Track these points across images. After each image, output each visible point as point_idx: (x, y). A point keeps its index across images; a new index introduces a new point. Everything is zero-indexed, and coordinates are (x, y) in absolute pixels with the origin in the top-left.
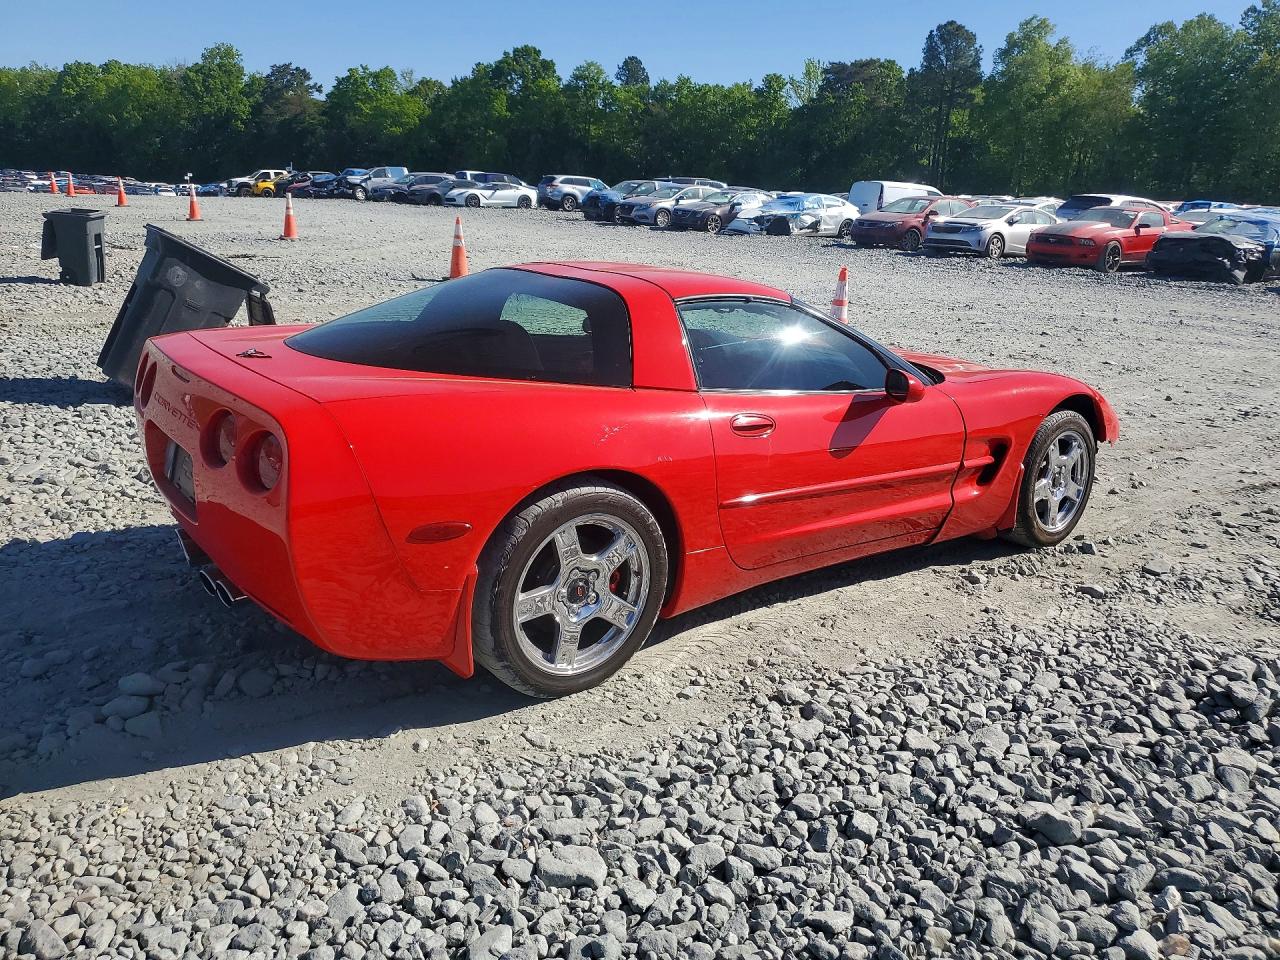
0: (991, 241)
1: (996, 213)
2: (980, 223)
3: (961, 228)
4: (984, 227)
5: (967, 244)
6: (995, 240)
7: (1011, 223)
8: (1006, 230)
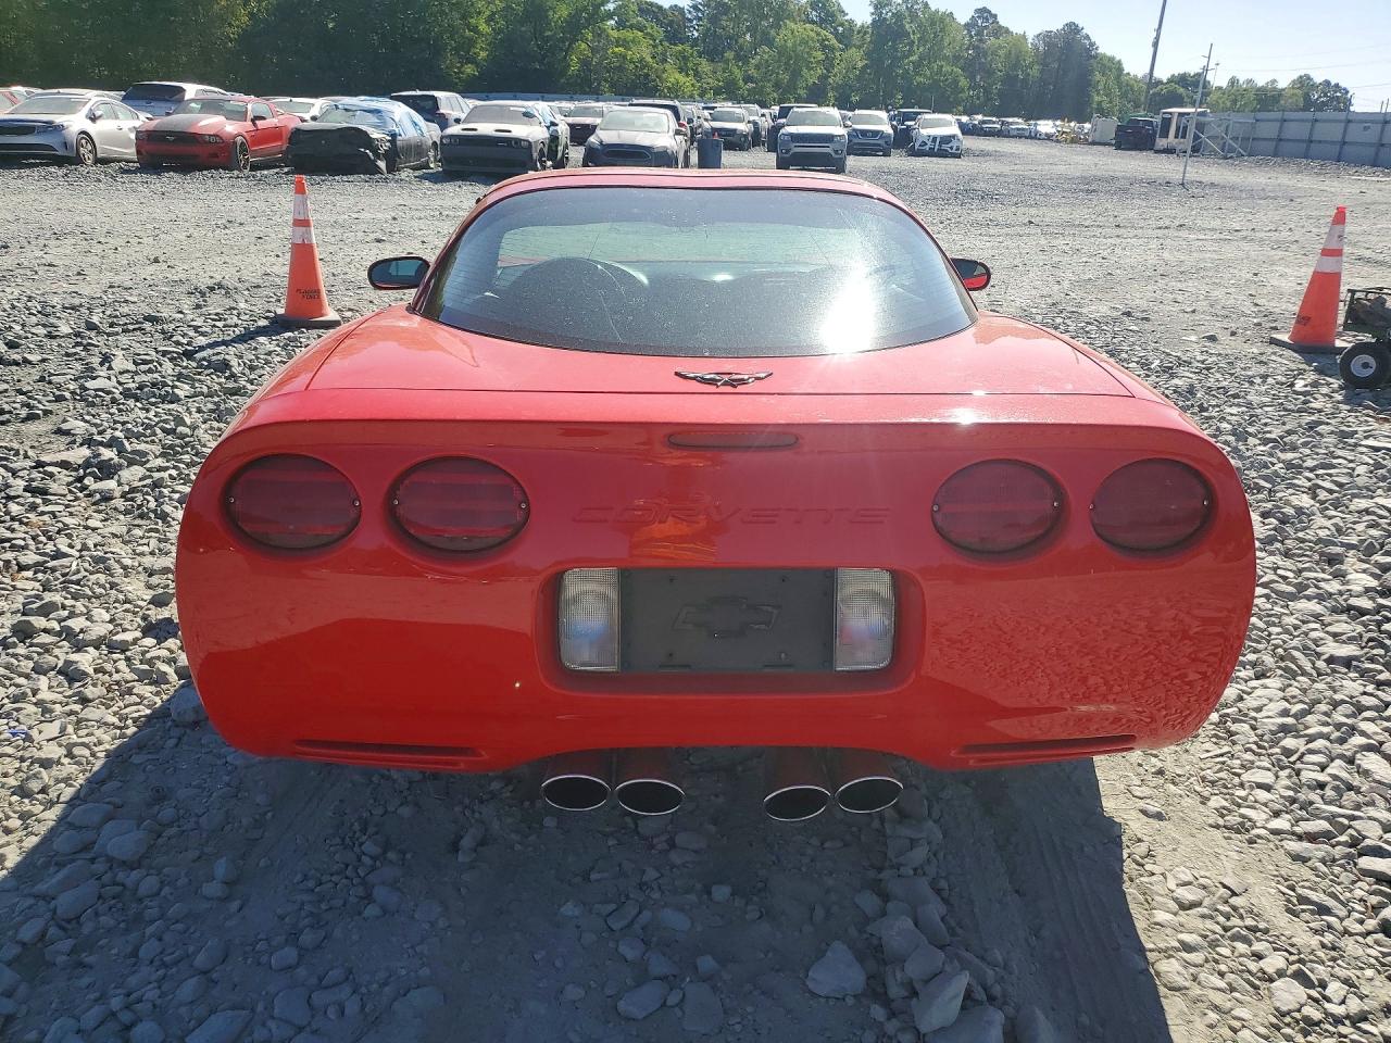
0: (79, 144)
1: (70, 107)
2: (58, 119)
3: (34, 127)
4: (65, 124)
5: (51, 148)
6: (83, 141)
7: (94, 119)
8: (92, 128)
